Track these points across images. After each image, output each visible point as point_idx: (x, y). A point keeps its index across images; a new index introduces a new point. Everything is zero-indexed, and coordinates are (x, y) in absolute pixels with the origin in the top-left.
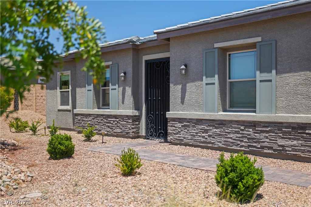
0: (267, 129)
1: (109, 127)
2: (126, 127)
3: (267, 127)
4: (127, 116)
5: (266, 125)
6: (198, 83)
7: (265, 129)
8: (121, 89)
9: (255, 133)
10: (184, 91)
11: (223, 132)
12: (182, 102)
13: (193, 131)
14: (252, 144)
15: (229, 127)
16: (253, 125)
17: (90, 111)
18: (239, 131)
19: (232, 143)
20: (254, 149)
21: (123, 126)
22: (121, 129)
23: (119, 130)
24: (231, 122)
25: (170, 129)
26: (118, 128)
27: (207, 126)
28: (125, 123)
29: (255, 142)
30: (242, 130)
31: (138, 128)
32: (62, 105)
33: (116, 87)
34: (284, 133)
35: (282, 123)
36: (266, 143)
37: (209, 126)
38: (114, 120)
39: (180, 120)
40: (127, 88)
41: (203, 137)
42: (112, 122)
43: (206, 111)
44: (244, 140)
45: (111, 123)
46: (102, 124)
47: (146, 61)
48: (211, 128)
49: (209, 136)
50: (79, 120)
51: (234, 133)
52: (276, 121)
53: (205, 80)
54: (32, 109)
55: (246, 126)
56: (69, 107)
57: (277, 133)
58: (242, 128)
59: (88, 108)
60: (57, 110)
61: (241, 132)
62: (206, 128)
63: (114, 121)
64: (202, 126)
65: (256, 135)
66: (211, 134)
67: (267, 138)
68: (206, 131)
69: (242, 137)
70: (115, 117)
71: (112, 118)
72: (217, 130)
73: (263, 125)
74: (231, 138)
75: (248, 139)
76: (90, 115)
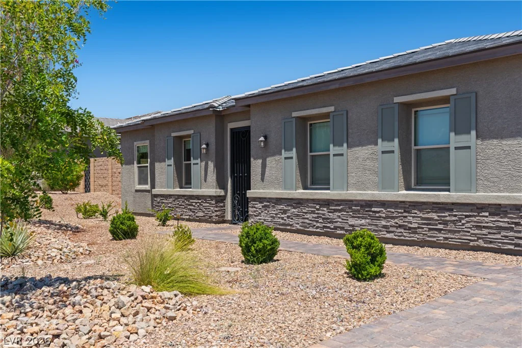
0: (340, 208)
1: (190, 210)
2: (209, 210)
3: (339, 205)
4: (210, 197)
5: (339, 203)
6: (277, 157)
7: (337, 208)
8: (203, 163)
9: (329, 212)
10: (264, 166)
11: (300, 212)
12: (263, 180)
13: (273, 212)
14: (326, 225)
15: (305, 207)
16: (327, 203)
17: (170, 191)
18: (315, 211)
19: (309, 224)
20: (329, 230)
21: (206, 209)
22: (204, 212)
23: (201, 214)
24: (308, 200)
25: (251, 211)
26: (201, 211)
27: (285, 206)
28: (208, 205)
29: (329, 223)
30: (318, 210)
31: (224, 211)
32: (140, 184)
33: (198, 161)
34: (354, 211)
35: (351, 201)
36: (339, 223)
37: (288, 206)
38: (197, 201)
39: (260, 200)
40: (210, 162)
41: (282, 218)
42: (194, 204)
43: (285, 189)
44: (320, 221)
45: (192, 205)
46: (183, 207)
47: (232, 130)
48: (290, 208)
49: (288, 217)
50: (159, 203)
51: (310, 213)
52: (346, 198)
53: (284, 154)
54: (107, 191)
55: (321, 206)
56: (147, 187)
57: (348, 212)
58: (318, 207)
59: (168, 187)
60: (134, 191)
61: (316, 212)
62: (285, 208)
63: (196, 203)
64: (282, 206)
65: (330, 214)
66: (289, 214)
67: (339, 217)
68: (285, 212)
69: (318, 217)
70: (198, 197)
71: (194, 199)
72: (295, 210)
73: (335, 203)
74: (307, 219)
75: (323, 219)
76: (170, 196)
